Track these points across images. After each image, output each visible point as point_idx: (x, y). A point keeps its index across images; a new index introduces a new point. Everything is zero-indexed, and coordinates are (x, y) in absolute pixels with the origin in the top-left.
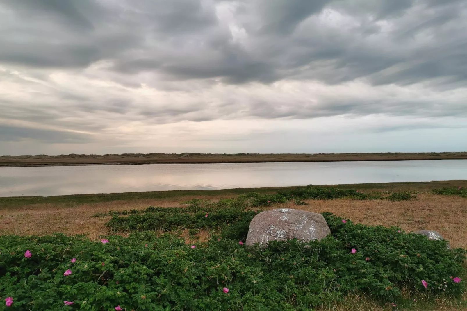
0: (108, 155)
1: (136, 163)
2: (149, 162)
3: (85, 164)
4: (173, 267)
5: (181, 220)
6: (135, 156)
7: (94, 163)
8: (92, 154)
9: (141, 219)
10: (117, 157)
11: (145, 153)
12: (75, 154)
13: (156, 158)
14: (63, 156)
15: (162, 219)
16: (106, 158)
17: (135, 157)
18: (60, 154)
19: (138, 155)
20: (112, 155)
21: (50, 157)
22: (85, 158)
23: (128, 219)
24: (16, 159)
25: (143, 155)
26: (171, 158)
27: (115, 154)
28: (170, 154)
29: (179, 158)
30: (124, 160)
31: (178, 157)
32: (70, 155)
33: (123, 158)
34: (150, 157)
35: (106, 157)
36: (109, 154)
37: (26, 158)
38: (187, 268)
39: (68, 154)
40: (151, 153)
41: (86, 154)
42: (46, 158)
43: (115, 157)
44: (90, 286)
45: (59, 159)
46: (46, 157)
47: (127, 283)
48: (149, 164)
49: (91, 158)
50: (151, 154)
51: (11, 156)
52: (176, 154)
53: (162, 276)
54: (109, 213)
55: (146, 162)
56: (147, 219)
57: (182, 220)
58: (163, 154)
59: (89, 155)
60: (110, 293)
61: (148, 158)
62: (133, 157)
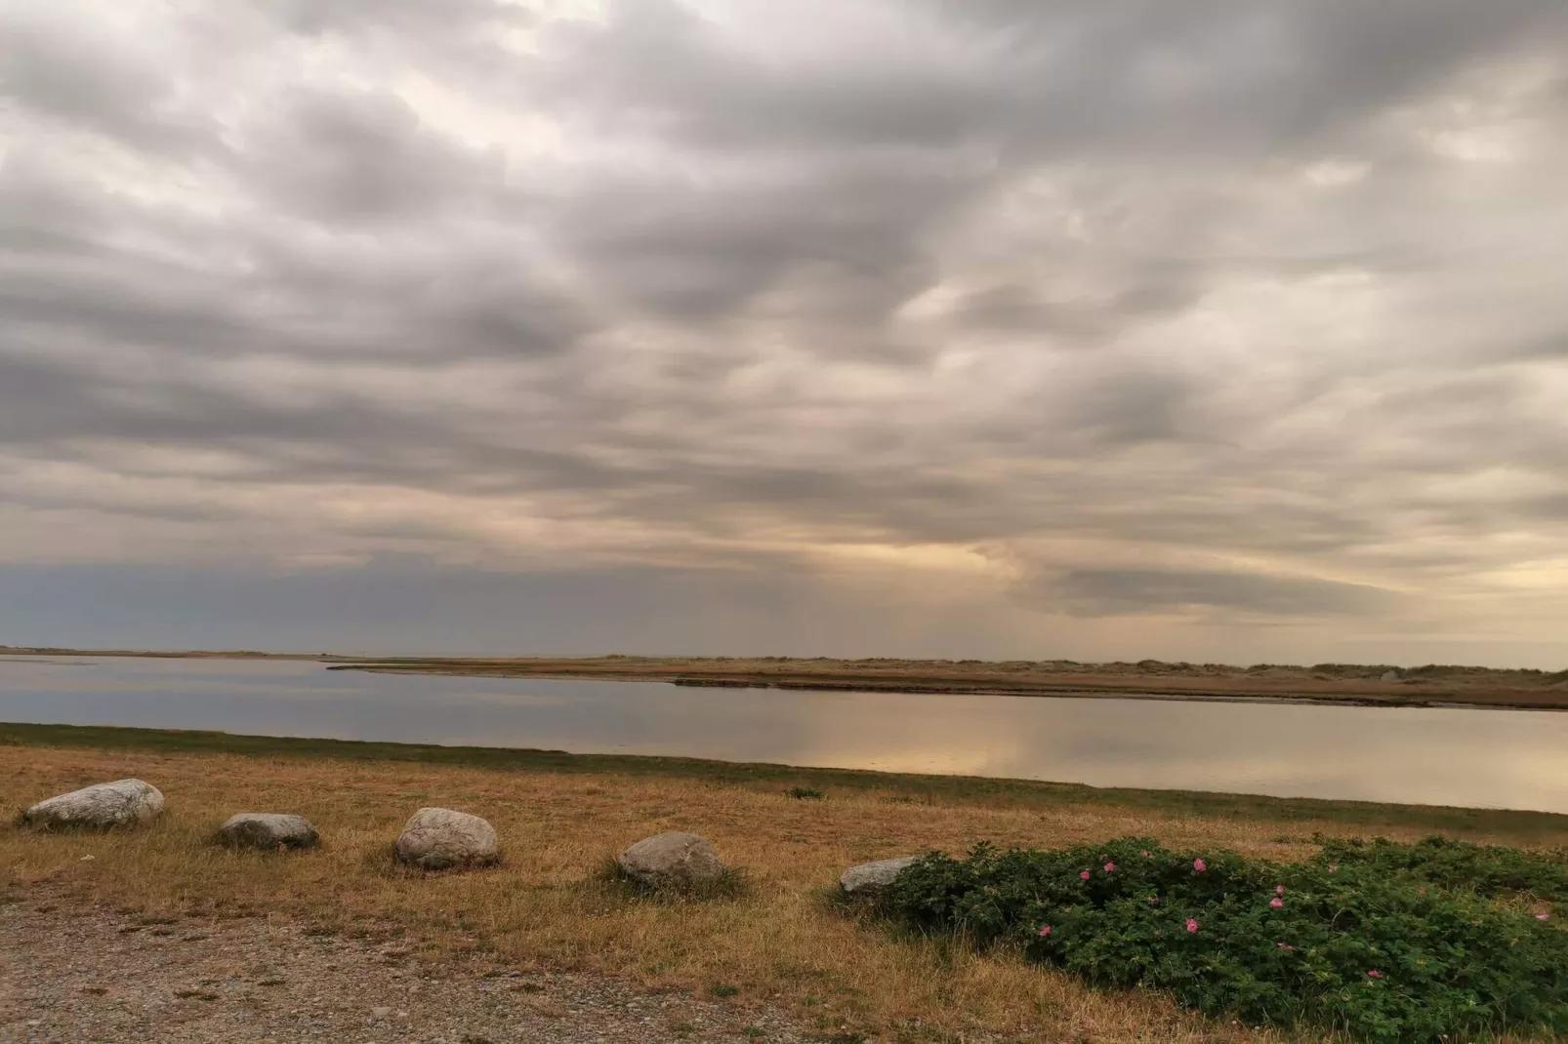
0: (1264, 667)
1: (1372, 700)
2: (1421, 700)
3: (1192, 695)
4: (1484, 932)
5: (1527, 878)
6: (1363, 674)
7: (1221, 693)
8: (1210, 662)
9: (1404, 856)
10: (1298, 675)
11: (1406, 664)
12: (1157, 662)
13: (1450, 685)
14: (1120, 667)
15: (1466, 864)
16: (1259, 677)
17: (1364, 677)
18: (1111, 661)
19: (1378, 671)
20: (1279, 667)
21: (1083, 670)
22: (1188, 675)
23: (1370, 855)
24: (994, 673)
25: (1398, 671)
26: (1519, 688)
27: (1290, 663)
28: (1509, 673)
29: (1551, 687)
30: (1320, 687)
31: (1550, 684)
32: (1141, 665)
33: (1320, 681)
34: (1424, 682)
35: (1258, 674)
36: (1269, 663)
37: (1018, 670)
38: (1516, 940)
39: (1136, 660)
40: (1428, 663)
41: (1191, 661)
42: (1073, 671)
43: (1291, 674)
44: (1320, 929)
45: (1111, 676)
46: (1072, 667)
47: (1387, 939)
48: (1425, 705)
49: (1209, 676)
50: (1430, 670)
51: (980, 662)
52: (1537, 672)
53: (1459, 945)
54: (1314, 839)
55: (1412, 700)
56: (1423, 861)
57: (1529, 878)
58: (1482, 668)
59: (1200, 667)
60: (1358, 944)
61: (1420, 682)
62: (1358, 676)
